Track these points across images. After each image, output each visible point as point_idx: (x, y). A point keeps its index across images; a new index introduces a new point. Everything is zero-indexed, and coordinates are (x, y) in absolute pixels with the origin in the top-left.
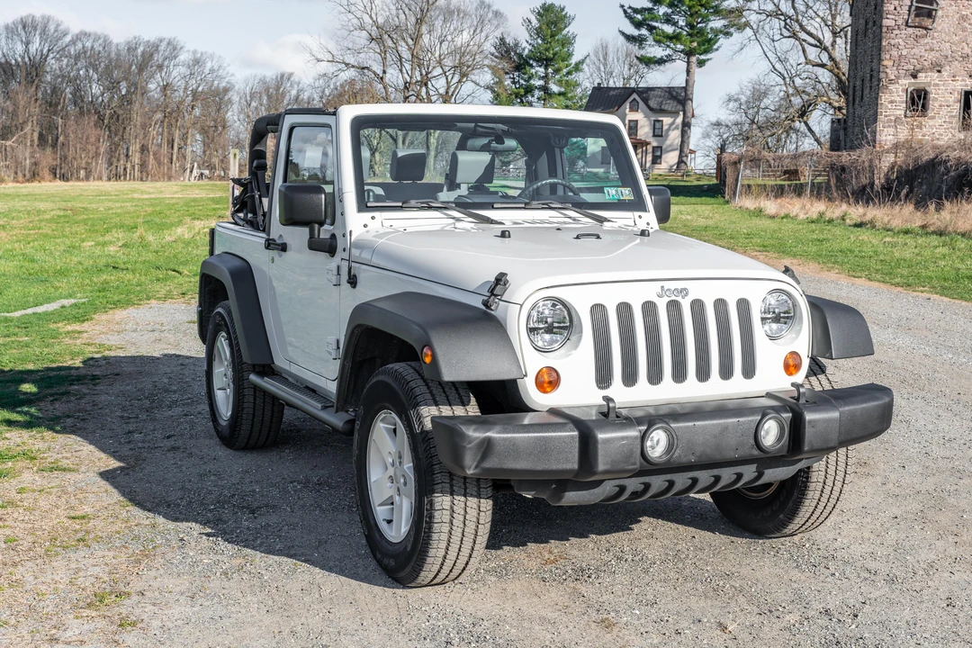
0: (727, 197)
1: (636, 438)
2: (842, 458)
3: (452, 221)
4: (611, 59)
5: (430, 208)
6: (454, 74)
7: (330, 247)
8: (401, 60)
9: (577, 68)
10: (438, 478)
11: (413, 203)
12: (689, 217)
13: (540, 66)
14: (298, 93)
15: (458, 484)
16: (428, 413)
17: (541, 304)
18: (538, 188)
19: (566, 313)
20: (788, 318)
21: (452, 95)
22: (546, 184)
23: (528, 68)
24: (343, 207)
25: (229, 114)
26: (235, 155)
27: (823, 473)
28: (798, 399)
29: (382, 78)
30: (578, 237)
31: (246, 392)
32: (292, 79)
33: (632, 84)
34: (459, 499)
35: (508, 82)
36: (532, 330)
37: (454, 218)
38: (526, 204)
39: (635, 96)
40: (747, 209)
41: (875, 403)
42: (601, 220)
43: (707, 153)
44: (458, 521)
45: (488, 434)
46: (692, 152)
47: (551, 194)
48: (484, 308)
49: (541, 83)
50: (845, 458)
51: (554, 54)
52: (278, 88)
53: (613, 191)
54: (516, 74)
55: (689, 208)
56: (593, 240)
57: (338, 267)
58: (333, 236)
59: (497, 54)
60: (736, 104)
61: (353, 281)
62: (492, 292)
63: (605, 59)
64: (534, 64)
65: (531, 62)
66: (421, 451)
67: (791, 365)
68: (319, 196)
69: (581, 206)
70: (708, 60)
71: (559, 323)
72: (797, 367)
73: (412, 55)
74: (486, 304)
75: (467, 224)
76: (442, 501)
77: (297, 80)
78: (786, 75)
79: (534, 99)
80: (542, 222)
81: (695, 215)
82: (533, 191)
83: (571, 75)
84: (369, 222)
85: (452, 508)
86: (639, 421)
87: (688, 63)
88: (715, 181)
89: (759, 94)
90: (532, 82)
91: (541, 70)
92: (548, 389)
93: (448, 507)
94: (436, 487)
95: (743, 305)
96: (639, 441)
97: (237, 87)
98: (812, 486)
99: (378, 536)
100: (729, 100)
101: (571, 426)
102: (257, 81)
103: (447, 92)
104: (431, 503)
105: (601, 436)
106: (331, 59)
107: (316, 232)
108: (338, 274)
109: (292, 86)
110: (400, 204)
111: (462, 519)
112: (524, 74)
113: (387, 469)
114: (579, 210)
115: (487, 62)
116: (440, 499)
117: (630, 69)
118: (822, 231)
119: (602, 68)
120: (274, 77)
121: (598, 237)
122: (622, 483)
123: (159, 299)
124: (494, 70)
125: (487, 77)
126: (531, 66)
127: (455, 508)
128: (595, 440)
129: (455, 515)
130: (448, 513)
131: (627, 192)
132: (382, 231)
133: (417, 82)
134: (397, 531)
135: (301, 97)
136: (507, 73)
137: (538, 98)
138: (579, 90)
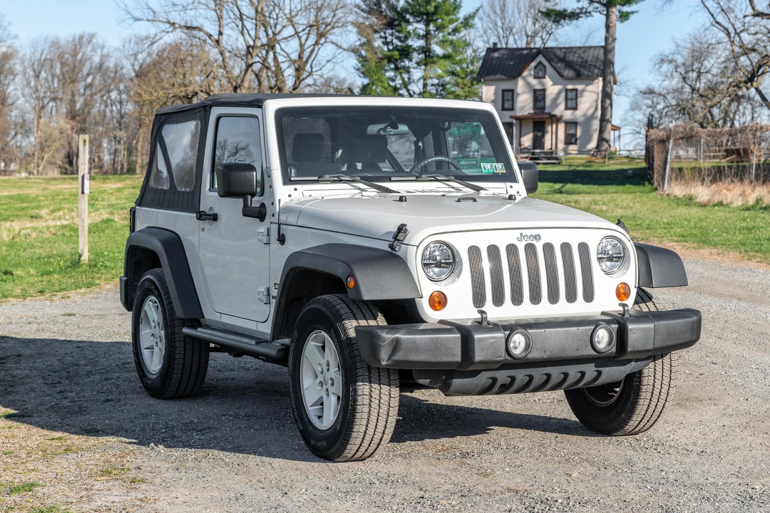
0: (656, 184)
1: (502, 337)
2: (667, 367)
3: (359, 191)
4: (510, 11)
5: (340, 181)
6: (309, 34)
7: (260, 214)
8: (241, 19)
9: (467, 23)
10: (360, 372)
11: (327, 177)
12: (604, 208)
13: (418, 22)
14: (101, 59)
15: (375, 374)
16: (351, 326)
17: (432, 246)
18: (425, 165)
19: (450, 252)
20: (619, 257)
21: (307, 61)
22: (432, 161)
23: (404, 24)
24: (271, 181)
25: (11, 88)
26: (85, 141)
27: (653, 378)
28: (623, 315)
29: (217, 41)
30: (458, 201)
31: (177, 344)
32: (94, 41)
33: (538, 43)
34: (376, 386)
35: (378, 43)
36: (425, 265)
37: (360, 189)
38: (417, 177)
39: (541, 58)
40: (676, 196)
41: (686, 320)
42: (478, 189)
43: (638, 129)
44: (375, 404)
45: (396, 335)
46: (616, 128)
47: (437, 169)
48: (389, 250)
49: (421, 43)
50: (669, 366)
51: (436, 8)
52: (75, 54)
53: (488, 166)
54: (389, 31)
55: (606, 198)
56: (471, 202)
57: (268, 229)
58: (263, 205)
59: (364, 7)
60: (671, 67)
61: (282, 239)
62: (395, 238)
63: (503, 11)
64: (411, 20)
65: (408, 16)
66: (346, 353)
67: (622, 292)
68: (252, 173)
69: (462, 178)
70: (633, 13)
71: (445, 261)
72: (627, 295)
73: (257, 11)
74: (392, 247)
75: (372, 192)
76: (363, 388)
77: (101, 42)
78: (731, 30)
79: (413, 64)
80: (431, 191)
81: (611, 205)
82: (422, 167)
83: (459, 32)
84: (293, 193)
85: (370, 394)
86: (505, 328)
87: (608, 16)
88: (644, 165)
89: (699, 54)
90: (410, 42)
91: (421, 28)
92: (438, 308)
93: (367, 393)
94: (358, 378)
95: (583, 248)
96: (504, 341)
97: (21, 55)
98: (644, 388)
99: (310, 428)
100: (662, 61)
101: (455, 330)
102: (48, 45)
103: (300, 57)
104: (355, 391)
105: (477, 336)
106: (150, 17)
107: (249, 201)
108: (268, 235)
109: (94, 50)
110: (316, 178)
111: (378, 403)
112: (399, 32)
113: (317, 376)
114: (460, 182)
115: (352, 18)
116: (361, 387)
117: (534, 24)
118: (754, 219)
119: (499, 24)
120: (70, 39)
121: (475, 201)
122: (494, 376)
123: (17, 297)
124: (361, 28)
125: (351, 37)
126: (408, 22)
127: (373, 394)
128: (473, 339)
129: (373, 400)
130: (368, 397)
131: (500, 167)
132: (302, 200)
133: (263, 45)
134: (328, 420)
135: (105, 66)
136: (376, 32)
137: (417, 63)
138: (469, 51)
